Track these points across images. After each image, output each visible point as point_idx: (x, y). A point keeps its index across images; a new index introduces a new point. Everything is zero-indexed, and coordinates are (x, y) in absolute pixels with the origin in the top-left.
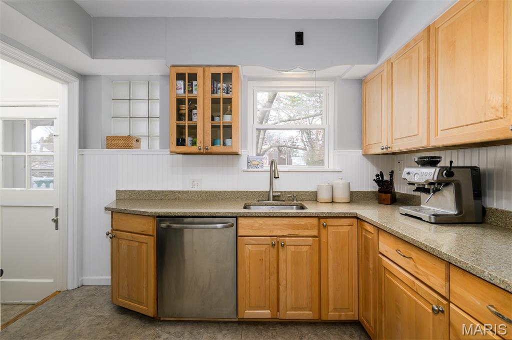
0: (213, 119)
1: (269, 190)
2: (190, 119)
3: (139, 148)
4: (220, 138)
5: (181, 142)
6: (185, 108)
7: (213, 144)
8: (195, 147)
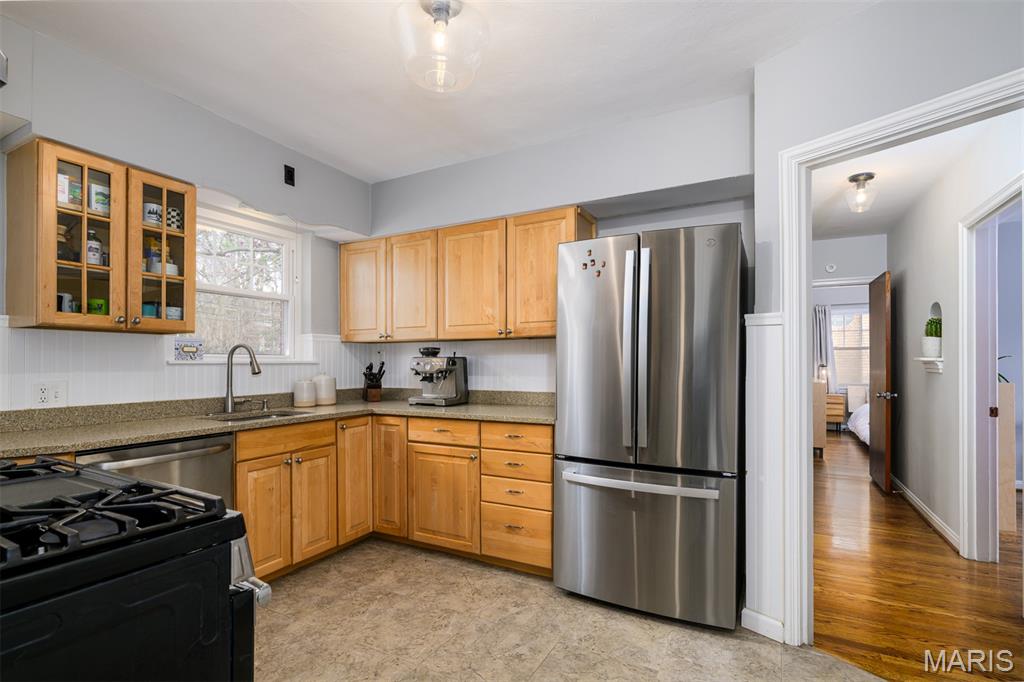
1: (225, 395)
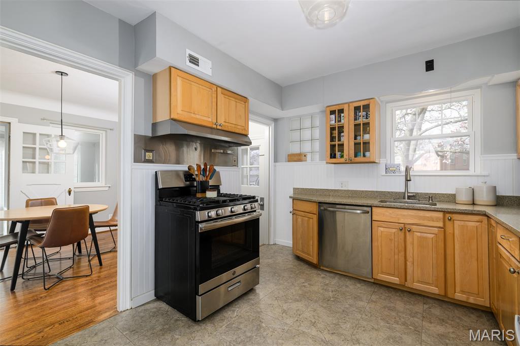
0: (355, 139)
2: (339, 140)
3: (306, 161)
4: (361, 152)
5: (333, 156)
6: (336, 133)
7: (356, 156)
8: (343, 159)
